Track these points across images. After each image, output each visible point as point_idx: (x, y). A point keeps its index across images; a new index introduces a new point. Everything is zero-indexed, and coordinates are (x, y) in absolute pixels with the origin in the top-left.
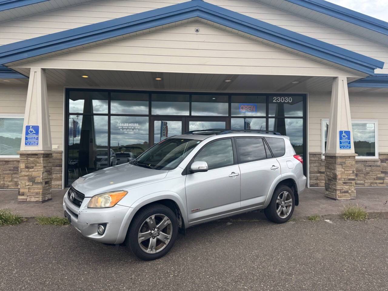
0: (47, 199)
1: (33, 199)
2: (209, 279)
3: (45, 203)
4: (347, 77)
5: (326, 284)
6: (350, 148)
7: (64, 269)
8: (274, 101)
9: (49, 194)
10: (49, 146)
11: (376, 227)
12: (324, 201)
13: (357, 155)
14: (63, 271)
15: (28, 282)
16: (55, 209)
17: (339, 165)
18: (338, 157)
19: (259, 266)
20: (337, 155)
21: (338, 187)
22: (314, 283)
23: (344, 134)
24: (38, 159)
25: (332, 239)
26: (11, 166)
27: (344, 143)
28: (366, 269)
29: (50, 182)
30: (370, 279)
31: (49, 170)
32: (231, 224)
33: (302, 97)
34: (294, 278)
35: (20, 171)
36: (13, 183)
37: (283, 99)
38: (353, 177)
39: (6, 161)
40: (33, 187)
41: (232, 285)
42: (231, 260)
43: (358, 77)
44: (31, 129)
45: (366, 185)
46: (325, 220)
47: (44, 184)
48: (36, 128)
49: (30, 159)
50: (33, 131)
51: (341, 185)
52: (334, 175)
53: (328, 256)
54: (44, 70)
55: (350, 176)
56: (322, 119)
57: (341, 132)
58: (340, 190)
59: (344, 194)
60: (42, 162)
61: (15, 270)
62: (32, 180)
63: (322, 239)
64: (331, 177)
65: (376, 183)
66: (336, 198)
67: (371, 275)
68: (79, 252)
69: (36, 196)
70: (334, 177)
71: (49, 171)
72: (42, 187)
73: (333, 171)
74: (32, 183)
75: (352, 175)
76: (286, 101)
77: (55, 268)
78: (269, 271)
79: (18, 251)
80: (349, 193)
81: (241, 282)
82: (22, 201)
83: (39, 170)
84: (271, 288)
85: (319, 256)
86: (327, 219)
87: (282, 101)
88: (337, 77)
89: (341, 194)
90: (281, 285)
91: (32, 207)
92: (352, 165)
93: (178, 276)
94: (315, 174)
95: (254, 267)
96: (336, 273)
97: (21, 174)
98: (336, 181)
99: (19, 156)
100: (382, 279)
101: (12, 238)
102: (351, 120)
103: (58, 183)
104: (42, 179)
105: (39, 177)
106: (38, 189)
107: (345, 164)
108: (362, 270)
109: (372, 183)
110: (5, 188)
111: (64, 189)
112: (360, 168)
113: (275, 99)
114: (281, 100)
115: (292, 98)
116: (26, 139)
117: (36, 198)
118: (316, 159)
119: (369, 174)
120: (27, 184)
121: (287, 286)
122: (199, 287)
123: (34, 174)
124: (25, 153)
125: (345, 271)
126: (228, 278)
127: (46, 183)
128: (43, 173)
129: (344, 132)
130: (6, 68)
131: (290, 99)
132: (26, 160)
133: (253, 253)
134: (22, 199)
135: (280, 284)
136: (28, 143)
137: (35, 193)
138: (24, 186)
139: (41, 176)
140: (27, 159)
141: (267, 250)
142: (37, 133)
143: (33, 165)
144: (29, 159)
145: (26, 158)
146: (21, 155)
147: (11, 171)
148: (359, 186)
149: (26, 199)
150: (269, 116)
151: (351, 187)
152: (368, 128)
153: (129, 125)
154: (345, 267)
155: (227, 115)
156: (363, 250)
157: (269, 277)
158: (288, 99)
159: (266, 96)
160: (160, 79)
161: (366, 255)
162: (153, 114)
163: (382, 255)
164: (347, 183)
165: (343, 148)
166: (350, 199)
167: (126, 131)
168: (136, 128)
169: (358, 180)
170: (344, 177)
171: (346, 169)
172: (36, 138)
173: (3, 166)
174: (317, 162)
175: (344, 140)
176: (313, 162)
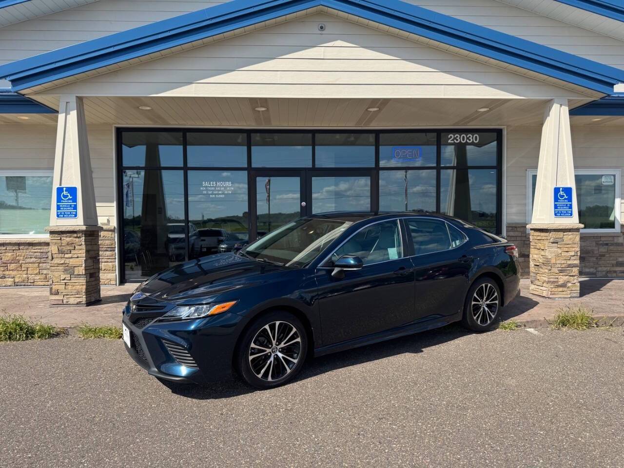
0: (93, 300)
1: (72, 300)
2: (338, 415)
3: (91, 306)
4: (568, 99)
5: (519, 423)
6: (571, 215)
7: (122, 401)
8: (449, 141)
9: (96, 292)
11: (608, 339)
13: (583, 226)
15: (68, 418)
16: (107, 315)
17: (553, 242)
18: (550, 229)
19: (417, 396)
20: (549, 227)
21: (551, 278)
23: (561, 193)
24: (76, 240)
25: (535, 356)
26: (37, 250)
27: (562, 208)
28: (585, 402)
29: (97, 275)
30: (589, 415)
31: (94, 256)
33: (495, 134)
34: (470, 414)
35: (50, 258)
36: (41, 277)
37: (463, 137)
38: (575, 262)
40: (72, 281)
41: (374, 423)
42: (374, 388)
43: (586, 99)
44: (65, 193)
45: (599, 274)
46: (527, 329)
47: (88, 277)
48: (72, 191)
49: (65, 238)
50: (68, 196)
51: (556, 274)
52: (544, 260)
53: (527, 382)
54: (80, 99)
55: (570, 260)
56: (528, 170)
57: (557, 190)
58: (554, 282)
59: (561, 289)
60: (83, 243)
61: (50, 402)
62: (70, 270)
63: (519, 357)
64: (540, 262)
65: (615, 272)
66: (547, 295)
67: (591, 410)
68: (143, 376)
69: (77, 296)
70: (544, 262)
71: (95, 258)
72: (85, 281)
73: (543, 253)
74: (69, 275)
75: (573, 258)
76: (470, 140)
77: (108, 399)
78: (431, 404)
79: (52, 376)
80: (568, 287)
81: (388, 419)
82: (56, 303)
83: (79, 255)
85: (512, 382)
86: (530, 328)
87: (463, 140)
88: (551, 100)
89: (556, 289)
90: (449, 424)
91: (71, 312)
92: (573, 243)
93: (291, 410)
95: (409, 399)
96: (536, 407)
97: (52, 262)
98: (547, 269)
99: (49, 235)
101: (43, 357)
102: (573, 170)
103: (110, 276)
104: (85, 270)
106: (81, 284)
107: (563, 241)
108: (578, 402)
109: (608, 272)
110: (30, 284)
111: (120, 285)
112: (589, 247)
113: (451, 137)
114: (460, 138)
115: (479, 136)
116: (58, 208)
117: (77, 299)
118: (516, 234)
119: (603, 258)
120: (63, 277)
122: (323, 426)
123: (72, 262)
124: (57, 229)
126: (369, 414)
127: (92, 275)
128: (86, 260)
129: (561, 189)
130: (23, 97)
131: (476, 137)
132: (59, 241)
133: (409, 377)
134: (55, 300)
135: (448, 422)
136: (61, 214)
137: (75, 291)
138: (58, 280)
139: (84, 265)
140: (61, 239)
142: (74, 199)
143: (71, 248)
144: (64, 240)
145: (59, 238)
146: (52, 233)
147: (37, 259)
148: (588, 276)
149: (63, 300)
150: (442, 166)
151: (572, 278)
152: (604, 182)
153: (216, 184)
154: (552, 399)
155: (373, 166)
156: (583, 374)
157: (432, 413)
158: (472, 138)
159: (436, 134)
160: (263, 109)
161: (586, 381)
162: (254, 165)
163: (613, 381)
164: (566, 271)
165: (559, 215)
166: (569, 296)
167: (213, 194)
168: (228, 189)
169: (586, 267)
170: (561, 261)
171: (565, 249)
172: (73, 206)
173: (24, 251)
174: (520, 239)
175: (562, 202)
176: (512, 239)
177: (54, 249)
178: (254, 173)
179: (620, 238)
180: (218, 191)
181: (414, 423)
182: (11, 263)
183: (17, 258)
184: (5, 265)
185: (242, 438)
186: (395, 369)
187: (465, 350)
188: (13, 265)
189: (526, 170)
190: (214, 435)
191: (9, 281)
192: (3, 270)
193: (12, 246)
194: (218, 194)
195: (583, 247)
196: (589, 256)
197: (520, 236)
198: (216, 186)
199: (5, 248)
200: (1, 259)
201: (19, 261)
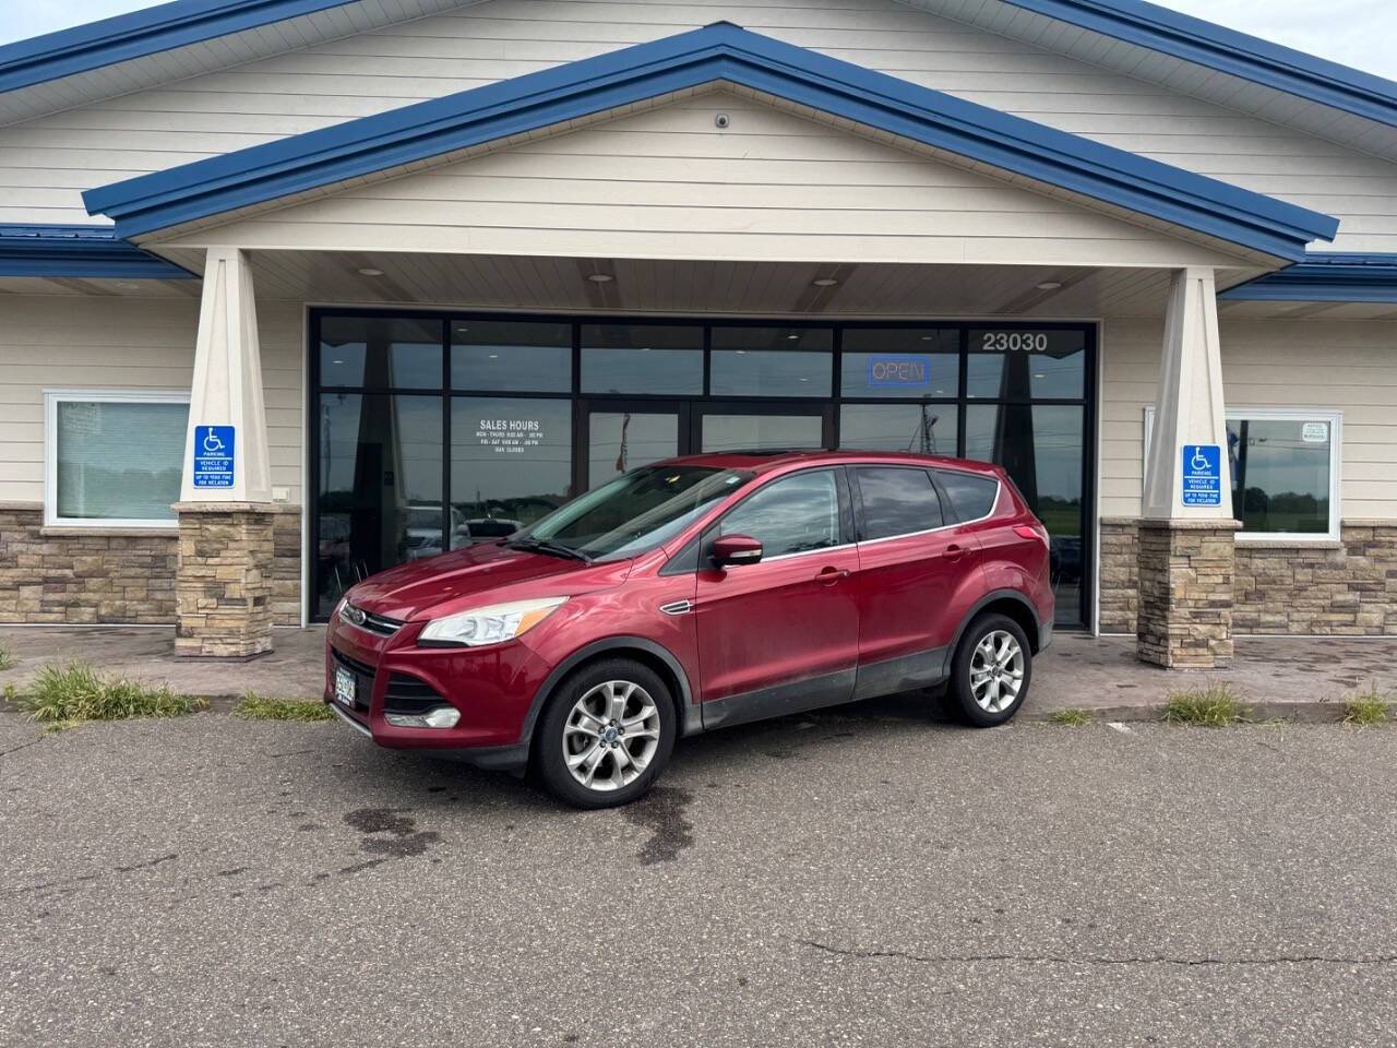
0: (259, 649)
1: (221, 650)
3: (253, 662)
4: (1215, 271)
6: (1218, 501)
8: (986, 347)
9: (265, 635)
10: (265, 489)
11: (1262, 744)
12: (1125, 670)
13: (1240, 524)
17: (1181, 556)
18: (1176, 530)
19: (865, 825)
20: (1173, 524)
21: (1174, 629)
23: (1198, 457)
24: (231, 529)
25: (1108, 769)
26: (144, 551)
27: (1198, 487)
28: (1174, 842)
29: (268, 599)
30: (1171, 862)
31: (263, 563)
32: (812, 727)
33: (1081, 335)
34: (955, 854)
35: (180, 565)
36: (150, 606)
37: (1015, 340)
38: (1225, 597)
39: (128, 537)
40: (219, 612)
41: (777, 861)
44: (211, 438)
45: (1294, 628)
46: (1110, 724)
47: (250, 603)
48: (226, 433)
49: (209, 526)
50: (217, 443)
51: (1185, 621)
52: (1162, 591)
53: (1077, 809)
54: (246, 254)
55: (1213, 592)
56: (1147, 408)
57: (1189, 451)
58: (1181, 637)
59: (1192, 651)
60: (245, 537)
61: (197, 816)
62: (216, 589)
64: (1154, 596)
65: (1329, 623)
66: (1166, 663)
67: (1179, 855)
68: (361, 781)
69: (229, 641)
70: (1162, 596)
71: (265, 566)
72: (245, 612)
73: (1159, 577)
74: (215, 600)
75: (1222, 588)
76: (1028, 345)
78: (887, 837)
80: (1210, 648)
81: (805, 856)
82: (187, 654)
83: (236, 561)
86: (1117, 721)
87: (1015, 345)
88: (1183, 270)
89: (1184, 652)
91: (220, 671)
92: (1222, 559)
94: (1120, 591)
95: (848, 828)
96: (1080, 847)
97: (182, 573)
98: (1167, 610)
99: (177, 519)
102: (1223, 409)
103: (289, 606)
104: (247, 589)
105: (237, 581)
106: (236, 619)
107: (1200, 554)
108: (1160, 841)
109: (1313, 623)
110: (127, 620)
111: (307, 627)
112: (1273, 572)
113: (989, 339)
114: (1009, 341)
115: (1048, 337)
116: (198, 466)
117: (228, 647)
119: (1305, 593)
123: (221, 573)
124: (193, 508)
125: (1109, 842)
126: (770, 847)
127: (258, 601)
128: (248, 571)
129: (1198, 449)
130: (134, 248)
131: (1041, 339)
132: (198, 532)
134: (186, 647)
136: (202, 479)
137: (224, 631)
138: (193, 609)
139: (244, 581)
140: (201, 528)
142: (230, 451)
143: (218, 546)
144: (207, 529)
145: (197, 526)
146: (184, 515)
147: (143, 570)
148: (1271, 631)
149: (201, 647)
150: (968, 396)
151: (1216, 628)
152: (1306, 436)
153: (508, 426)
154: (1114, 835)
155: (829, 395)
156: (1190, 799)
157: (886, 850)
158: (1034, 341)
159: (958, 331)
160: (605, 278)
162: (586, 388)
164: (1205, 615)
165: (1193, 500)
166: (1212, 665)
167: (500, 445)
168: (532, 435)
169: (1267, 612)
170: (1196, 595)
171: (1203, 571)
172: (226, 463)
173: (119, 553)
174: (1128, 551)
175: (1199, 475)
176: (1113, 551)
178: (585, 405)
179: (1338, 553)
180: (512, 439)
181: (849, 863)
182: (91, 576)
183: (105, 567)
184: (80, 578)
185: (540, 877)
188: (95, 579)
189: (1144, 410)
191: (87, 613)
192: (75, 589)
193: (95, 541)
194: (511, 446)
195: (1261, 571)
196: (1273, 590)
197: (1128, 545)
198: (508, 430)
199: (80, 546)
200: (72, 568)
201: (108, 573)
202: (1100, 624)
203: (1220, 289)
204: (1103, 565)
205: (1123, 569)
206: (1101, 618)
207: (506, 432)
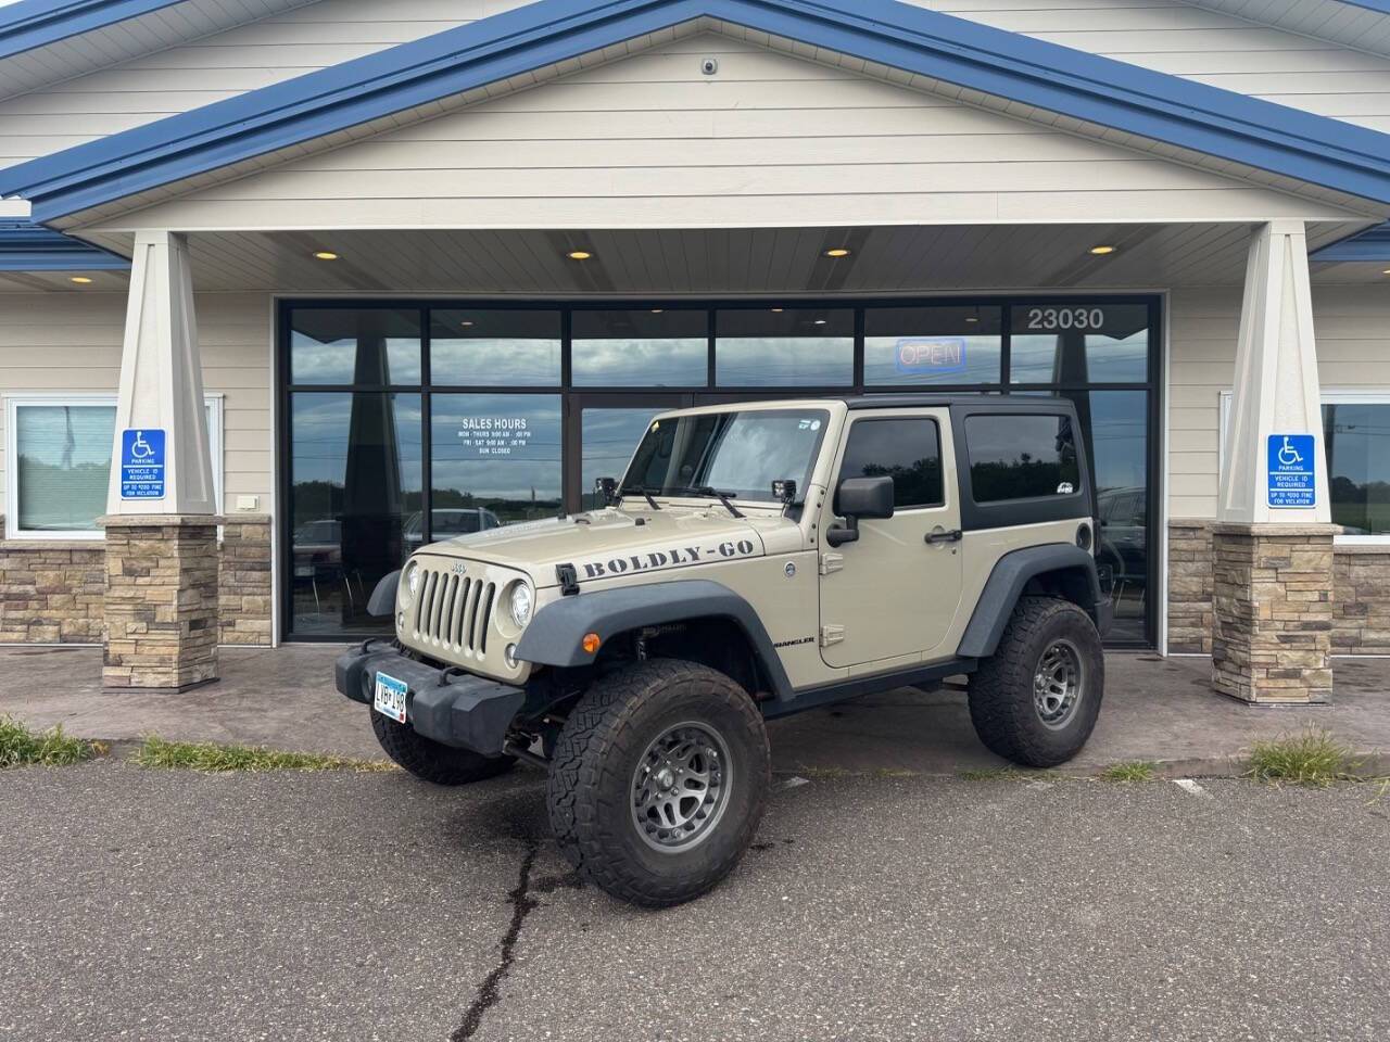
0: (197, 678)
1: (151, 680)
2: (630, 982)
3: (188, 694)
4: (1306, 223)
6: (1312, 501)
7: (155, 920)
8: (1032, 325)
9: (206, 662)
10: (205, 500)
12: (1196, 707)
13: (1340, 528)
14: (147, 925)
15: (20, 956)
17: (1266, 568)
18: (1258, 537)
19: (841, 943)
20: (1255, 530)
21: (1259, 655)
22: (1025, 1021)
23: (1287, 449)
24: (162, 545)
25: (1173, 852)
27: (1287, 485)
28: (1262, 980)
29: (210, 622)
30: (1259, 1018)
31: (202, 582)
32: (804, 785)
33: (1143, 309)
34: (954, 997)
35: (107, 585)
37: (1066, 315)
38: (1321, 618)
39: (90, 550)
40: (150, 637)
41: (707, 1008)
43: (1356, 222)
44: (140, 443)
46: (1178, 782)
47: (186, 627)
48: (155, 438)
49: (137, 542)
50: (146, 449)
51: (1272, 647)
52: (1243, 610)
53: (1129, 918)
54: (180, 239)
55: (1307, 611)
56: (1223, 393)
57: (1275, 442)
58: (1267, 666)
59: (1282, 683)
60: (176, 554)
62: (146, 613)
63: (1133, 852)
64: (1233, 616)
66: (1249, 696)
67: (1271, 1005)
68: (228, 862)
69: (160, 669)
70: (1243, 616)
71: (206, 586)
72: (178, 637)
73: (1239, 594)
74: (145, 624)
75: (1318, 607)
76: (1081, 322)
78: (866, 966)
80: (1304, 679)
81: (747, 999)
82: (115, 685)
83: (167, 580)
84: (848, 1028)
86: (1187, 777)
87: (1066, 322)
88: (1265, 223)
89: (1271, 684)
90: (890, 1021)
91: (142, 706)
92: (1317, 571)
94: (1191, 604)
95: (817, 949)
96: (1131, 987)
97: (110, 594)
98: (1250, 633)
99: (104, 533)
100: (1311, 1019)
102: (1318, 392)
103: (259, 625)
104: (179, 612)
105: (169, 603)
106: (167, 645)
107: (1290, 565)
108: (1243, 979)
110: (91, 639)
111: (279, 646)
112: (1377, 581)
113: (1036, 315)
114: (1059, 318)
115: (1100, 308)
116: (125, 475)
117: (159, 676)
118: (1195, 544)
120: (131, 626)
121: (914, 1024)
122: (582, 1009)
123: (151, 594)
124: (119, 522)
125: (1171, 980)
126: (704, 983)
127: (194, 625)
128: (180, 591)
129: (1286, 439)
130: (57, 235)
131: (1097, 315)
132: (126, 548)
133: (839, 893)
134: (114, 678)
135: (890, 1017)
136: (130, 489)
137: (156, 659)
138: (121, 634)
139: (175, 602)
140: (128, 544)
141: (896, 886)
142: (160, 458)
143: (149, 564)
144: (135, 545)
145: (125, 542)
146: (111, 529)
148: (1375, 650)
149: (130, 677)
150: (1012, 382)
151: (1311, 654)
153: (493, 423)
154: (1178, 966)
155: (851, 383)
156: (1283, 904)
157: (860, 988)
158: (1088, 318)
159: (999, 308)
160: (585, 255)
161: (1283, 925)
162: (576, 382)
163: (1354, 926)
164: (1297, 639)
165: (1281, 501)
166: (1306, 700)
167: (485, 445)
168: (519, 434)
169: (1369, 627)
170: (1288, 616)
171: (1294, 586)
172: (155, 471)
173: (82, 567)
174: (1201, 557)
175: (1287, 470)
176: (1183, 558)
177: (113, 566)
178: (576, 400)
180: (497, 439)
181: (804, 1013)
182: (53, 593)
183: (68, 582)
184: (43, 596)
186: (813, 870)
187: (1004, 827)
188: (57, 596)
189: (1220, 394)
190: (319, 1017)
191: (49, 632)
192: (37, 607)
193: (57, 555)
194: (497, 447)
195: (1363, 580)
196: (1378, 602)
197: (1201, 551)
198: (493, 429)
199: (42, 560)
200: (34, 583)
201: (70, 589)
202: (1168, 643)
203: (1312, 249)
204: (1172, 576)
205: (1195, 579)
206: (1169, 637)
207: (490, 431)
